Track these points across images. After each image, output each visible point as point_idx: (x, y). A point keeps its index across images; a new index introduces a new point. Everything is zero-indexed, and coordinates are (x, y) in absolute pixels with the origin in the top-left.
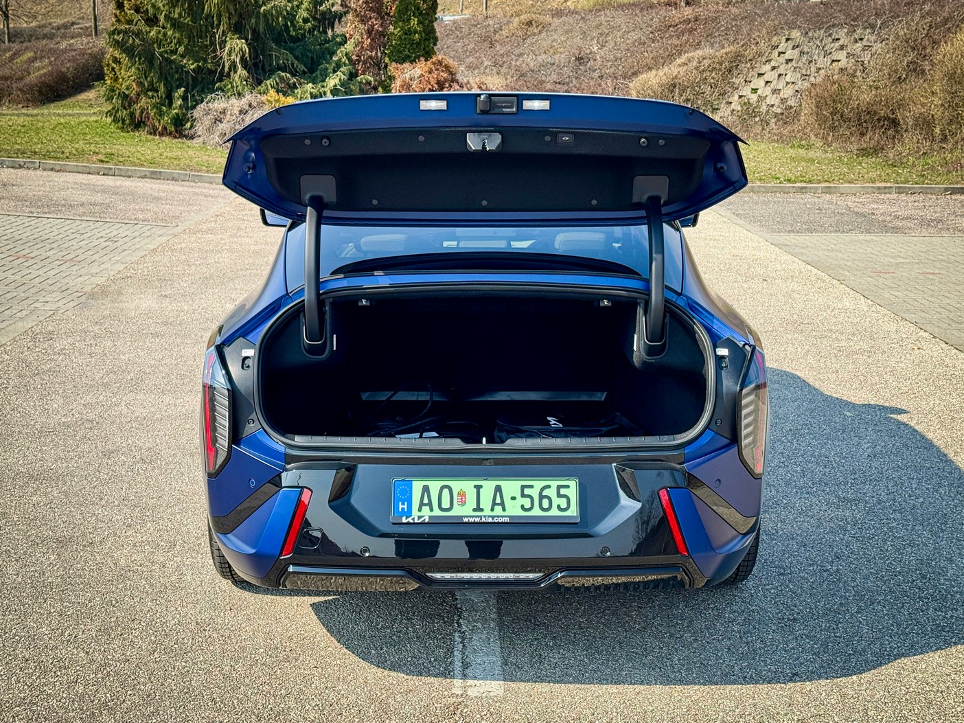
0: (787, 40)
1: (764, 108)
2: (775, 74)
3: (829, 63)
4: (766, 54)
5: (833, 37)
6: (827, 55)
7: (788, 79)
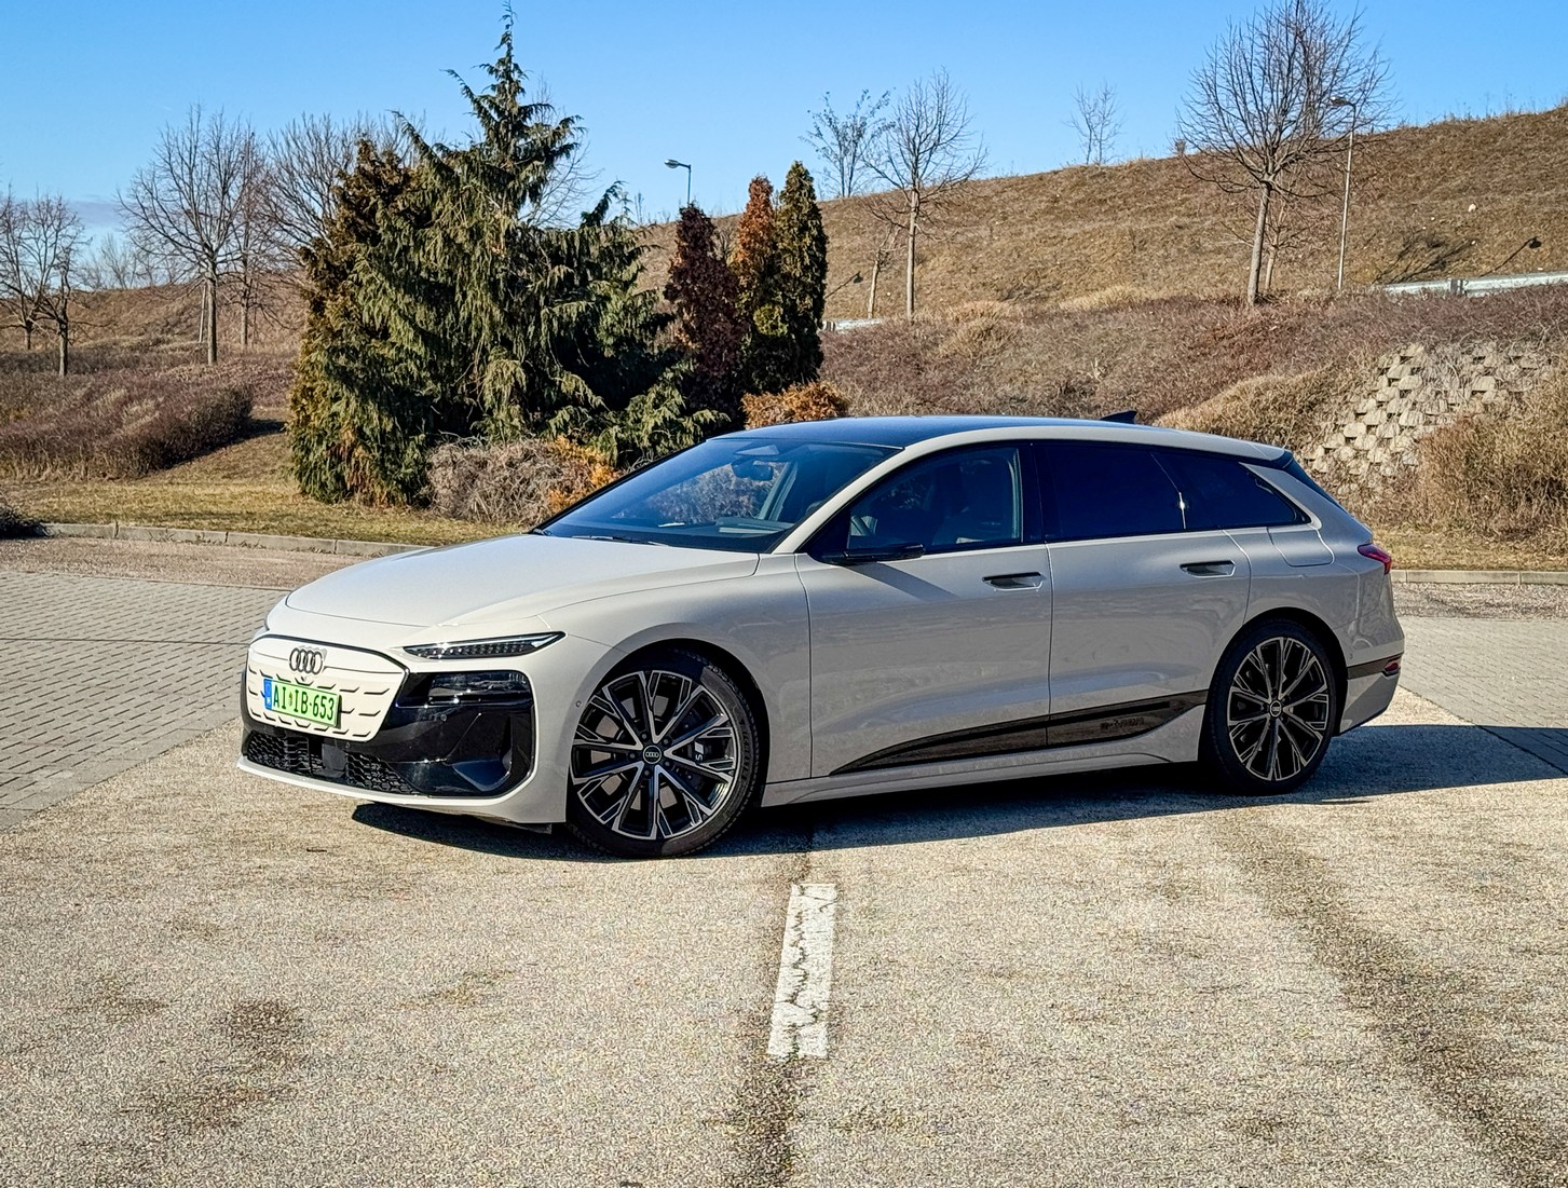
1: (1364, 468)
2: (1382, 414)
3: (1467, 396)
4: (1369, 382)
5: (1474, 354)
6: (1464, 383)
7: (1402, 421)
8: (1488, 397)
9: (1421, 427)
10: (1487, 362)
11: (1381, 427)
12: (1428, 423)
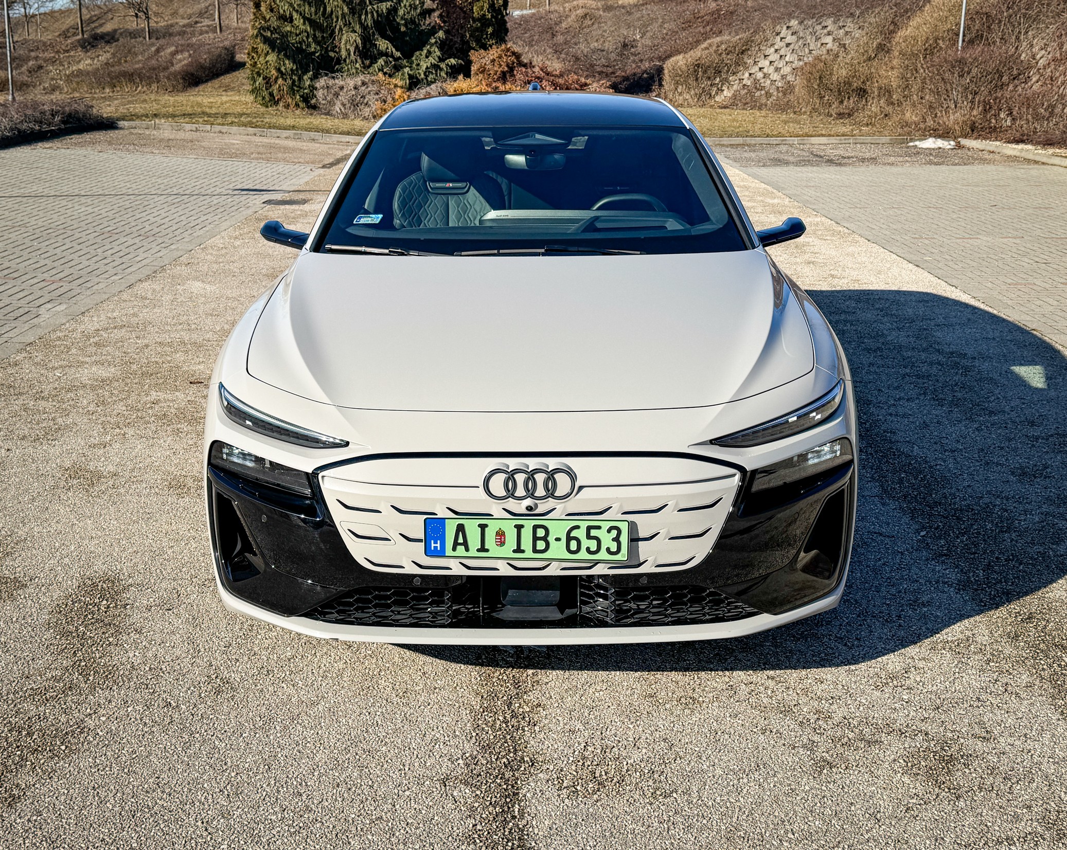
1: (768, 83)
2: (777, 56)
3: (819, 46)
4: (771, 39)
5: (823, 24)
6: (817, 39)
7: (787, 59)
8: (829, 46)
9: (796, 62)
10: (829, 29)
11: (776, 62)
12: (800, 60)
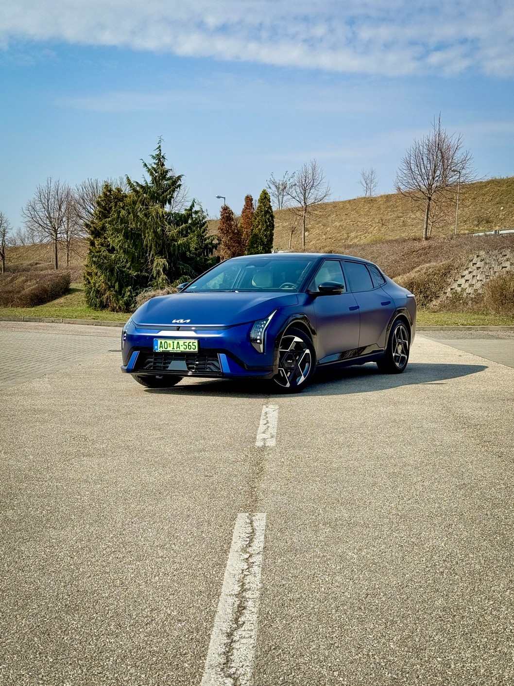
0: (478, 256)
1: (465, 295)
2: (470, 276)
3: (500, 269)
4: (466, 265)
5: (503, 254)
6: (499, 264)
8: (508, 269)
9: (485, 280)
10: (507, 257)
11: (470, 280)
12: (487, 278)
